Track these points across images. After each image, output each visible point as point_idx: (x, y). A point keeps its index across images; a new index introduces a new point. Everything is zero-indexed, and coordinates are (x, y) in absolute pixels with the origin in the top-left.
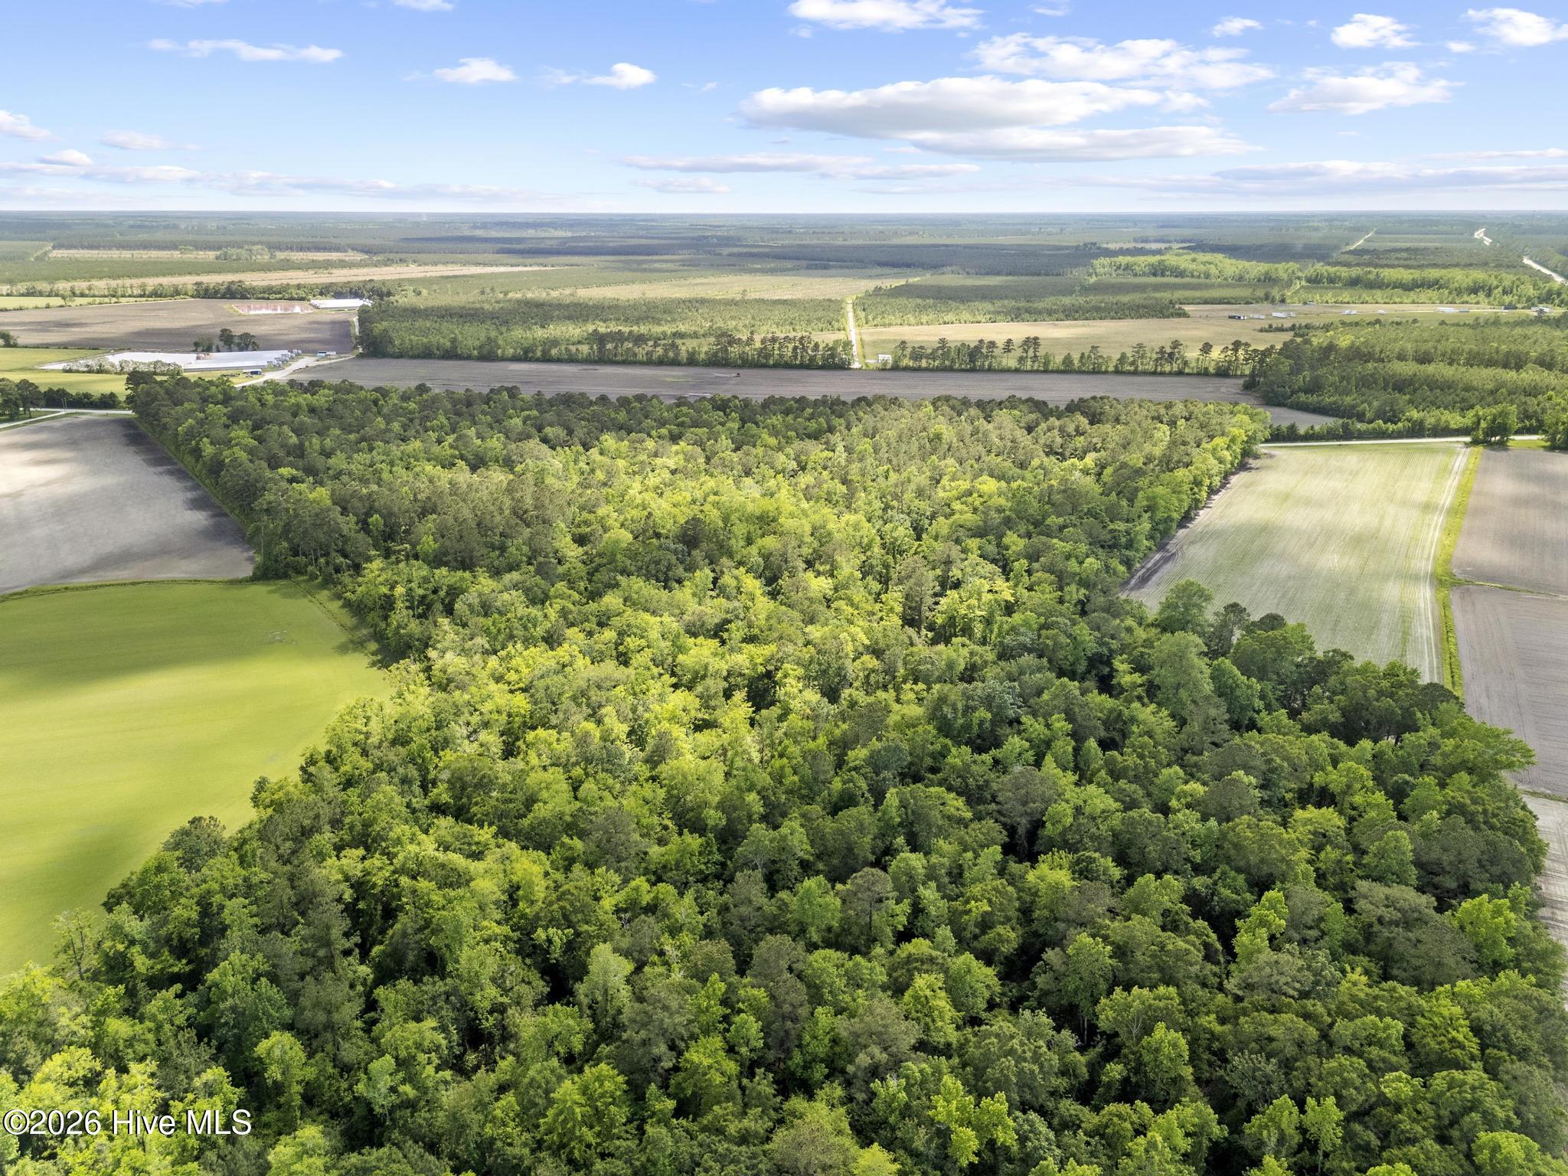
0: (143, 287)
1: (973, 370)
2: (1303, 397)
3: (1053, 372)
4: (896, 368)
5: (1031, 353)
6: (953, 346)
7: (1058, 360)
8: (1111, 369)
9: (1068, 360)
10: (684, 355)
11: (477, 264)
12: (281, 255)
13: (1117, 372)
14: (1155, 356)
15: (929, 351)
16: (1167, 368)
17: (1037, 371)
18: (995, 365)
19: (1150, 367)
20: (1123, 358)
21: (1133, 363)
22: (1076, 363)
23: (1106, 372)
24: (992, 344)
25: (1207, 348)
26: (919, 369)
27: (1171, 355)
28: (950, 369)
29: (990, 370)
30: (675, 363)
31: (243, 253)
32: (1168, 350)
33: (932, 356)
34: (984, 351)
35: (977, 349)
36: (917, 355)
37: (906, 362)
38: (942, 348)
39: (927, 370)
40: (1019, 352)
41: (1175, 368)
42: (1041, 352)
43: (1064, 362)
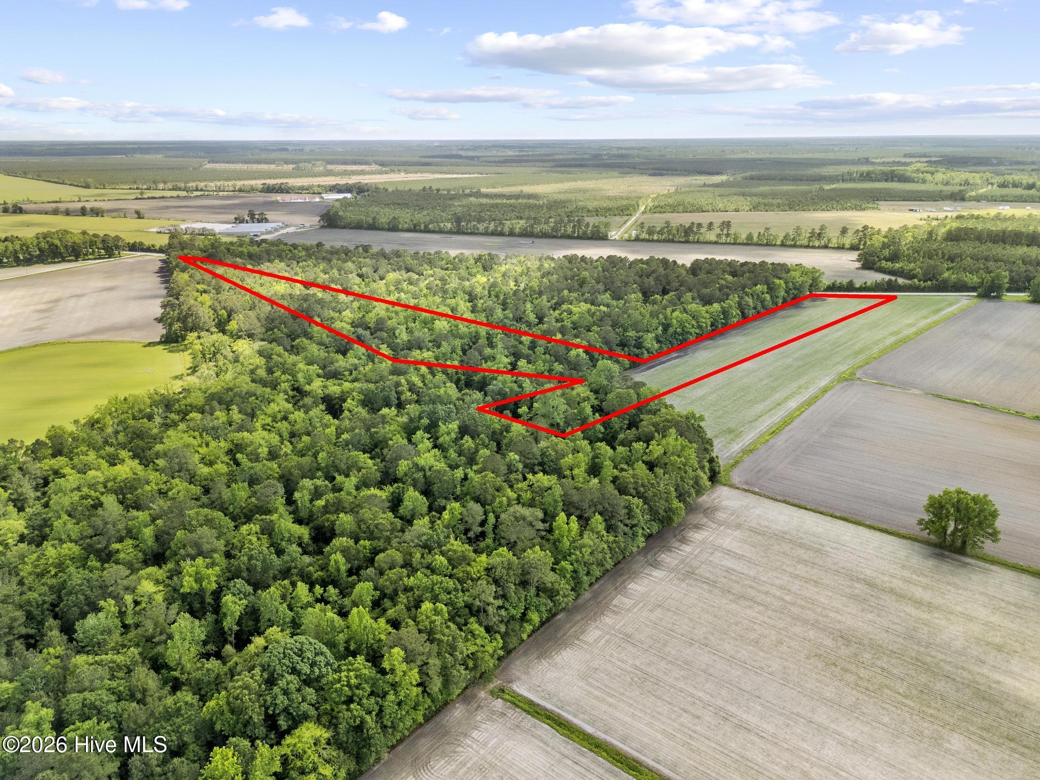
0: (234, 186)
1: (687, 242)
2: (884, 264)
3: (739, 244)
4: (637, 239)
5: (725, 232)
6: (674, 225)
7: (743, 237)
8: (779, 242)
9: (750, 237)
10: (506, 230)
11: (442, 173)
12: (330, 167)
13: (783, 245)
14: (808, 235)
15: (658, 229)
16: (817, 244)
17: (730, 244)
18: (701, 239)
19: (805, 242)
20: (786, 237)
21: (793, 240)
22: (755, 239)
23: (775, 245)
24: (700, 225)
25: (844, 231)
26: (653, 241)
27: (819, 235)
28: (672, 241)
29: (698, 242)
30: (501, 234)
31: (309, 166)
32: (818, 231)
33: (661, 232)
34: (695, 229)
35: (690, 228)
36: (651, 232)
37: (644, 236)
38: (667, 227)
39: (658, 241)
40: (718, 231)
41: (823, 243)
42: (732, 231)
43: (747, 239)
